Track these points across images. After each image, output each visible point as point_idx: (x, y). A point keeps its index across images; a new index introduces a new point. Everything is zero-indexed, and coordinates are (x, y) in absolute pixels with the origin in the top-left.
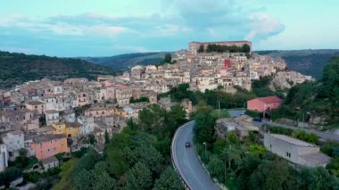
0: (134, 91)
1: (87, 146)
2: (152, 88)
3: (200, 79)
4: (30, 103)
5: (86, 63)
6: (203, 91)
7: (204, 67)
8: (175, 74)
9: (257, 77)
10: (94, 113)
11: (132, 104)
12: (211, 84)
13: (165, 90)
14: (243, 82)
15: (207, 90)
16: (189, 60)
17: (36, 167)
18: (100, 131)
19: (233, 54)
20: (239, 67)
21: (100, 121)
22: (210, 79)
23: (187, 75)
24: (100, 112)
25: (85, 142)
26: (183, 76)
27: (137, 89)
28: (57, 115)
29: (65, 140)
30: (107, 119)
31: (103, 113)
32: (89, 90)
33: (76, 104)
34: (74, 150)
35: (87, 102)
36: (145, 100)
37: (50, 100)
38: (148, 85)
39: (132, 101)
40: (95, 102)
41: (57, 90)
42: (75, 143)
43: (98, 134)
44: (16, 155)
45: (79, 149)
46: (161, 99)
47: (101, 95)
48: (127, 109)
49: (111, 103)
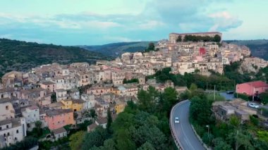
0: (126, 74)
1: (89, 119)
2: (141, 71)
3: (180, 64)
4: (43, 83)
5: (84, 50)
6: (183, 74)
7: (182, 54)
8: (159, 60)
9: (228, 63)
10: (94, 91)
11: (125, 85)
12: (189, 68)
13: (151, 72)
14: (216, 67)
15: (186, 73)
16: (170, 48)
17: (49, 136)
18: (99, 106)
19: (206, 43)
20: (212, 54)
21: (99, 99)
22: (188, 63)
23: (169, 60)
24: (99, 91)
25: (87, 116)
26: (165, 61)
27: (129, 72)
28: (65, 93)
29: (71, 114)
30: (105, 97)
31: (102, 92)
32: (90, 72)
33: (80, 84)
34: (79, 122)
35: (89, 83)
36: (135, 81)
37: (59, 81)
38: (138, 69)
39: (125, 82)
40: (95, 82)
41: (65, 72)
42: (79, 117)
43: (98, 109)
44: (33, 126)
45: (83, 121)
46: (149, 80)
47: (100, 77)
48: (121, 89)
49: (108, 83)
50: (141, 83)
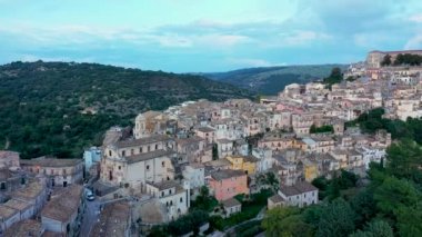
0: (314, 117)
1: (267, 187)
2: (334, 114)
3: (397, 102)
4: (201, 130)
6: (404, 119)
7: (398, 85)
8: (361, 95)
10: (269, 144)
11: (313, 135)
12: (414, 110)
13: (351, 116)
15: (409, 118)
16: (375, 77)
18: (281, 168)
21: (279, 155)
22: (413, 102)
23: (378, 96)
24: (276, 143)
25: (264, 182)
26: (372, 98)
27: (318, 115)
28: (230, 145)
29: (244, 178)
30: (288, 153)
31: (279, 145)
32: (260, 114)
33: (247, 132)
34: (254, 192)
35: (259, 131)
36: (329, 129)
37: (221, 126)
38: (329, 110)
39: (313, 130)
40: (268, 130)
41: (225, 114)
42: (253, 183)
43: (280, 172)
44: (197, 193)
45: (258, 191)
46: (349, 129)
47: (275, 123)
48: (308, 141)
49: (286, 132)
50: (337, 133)
